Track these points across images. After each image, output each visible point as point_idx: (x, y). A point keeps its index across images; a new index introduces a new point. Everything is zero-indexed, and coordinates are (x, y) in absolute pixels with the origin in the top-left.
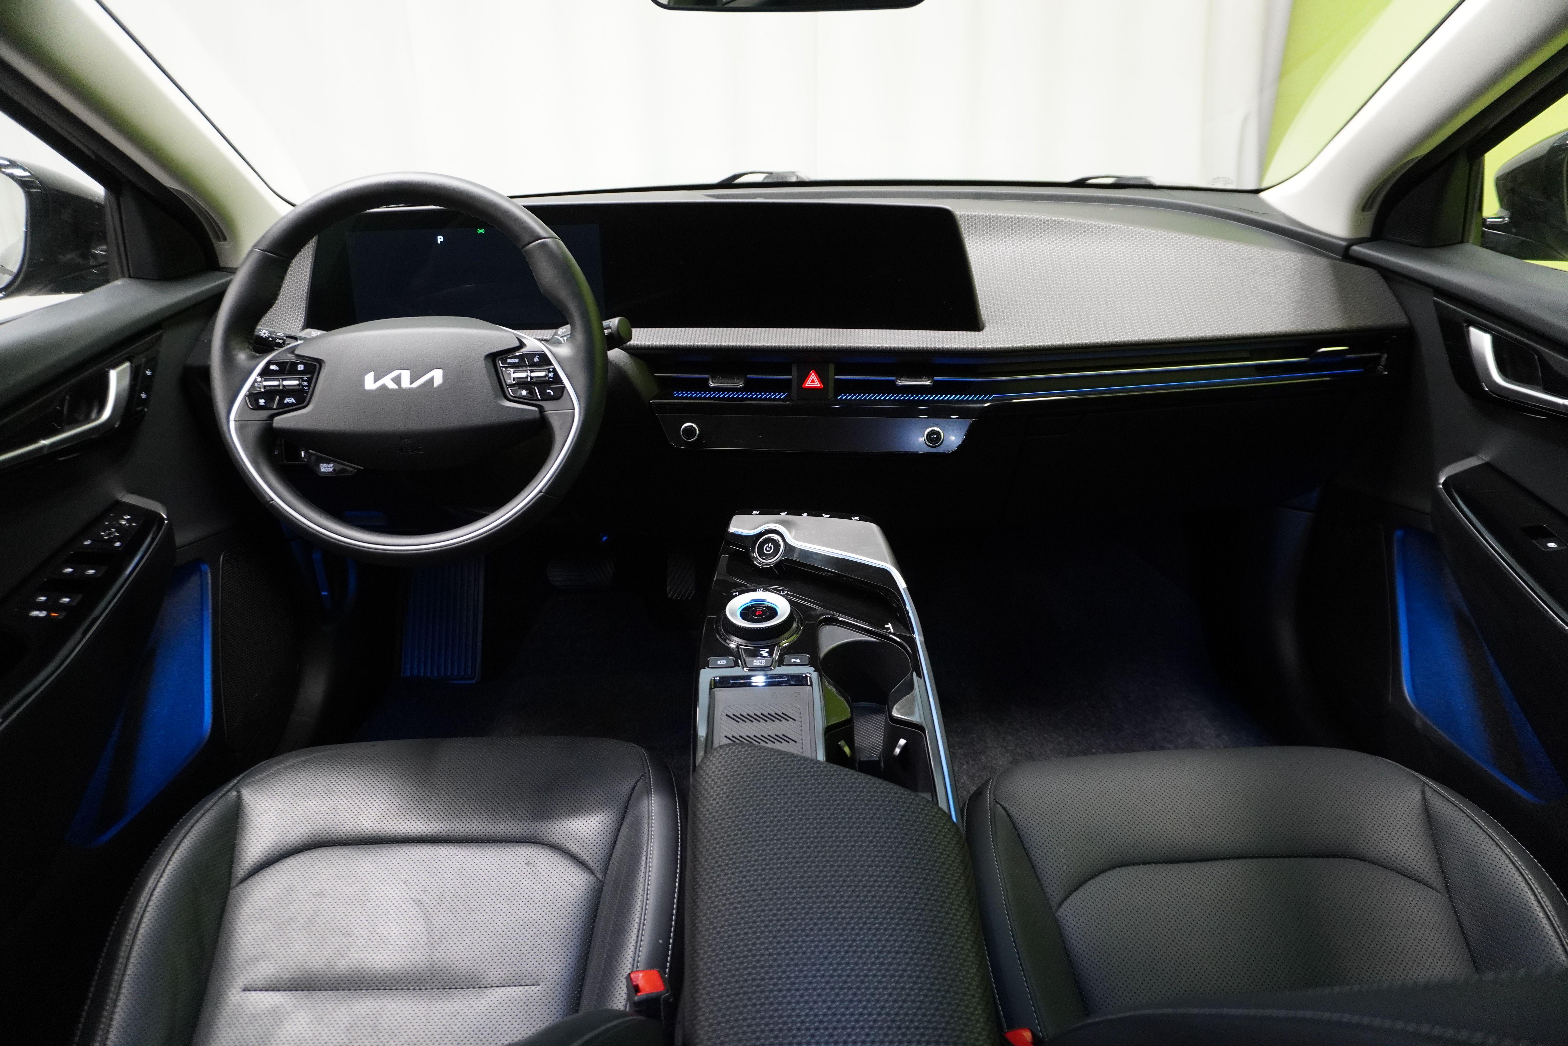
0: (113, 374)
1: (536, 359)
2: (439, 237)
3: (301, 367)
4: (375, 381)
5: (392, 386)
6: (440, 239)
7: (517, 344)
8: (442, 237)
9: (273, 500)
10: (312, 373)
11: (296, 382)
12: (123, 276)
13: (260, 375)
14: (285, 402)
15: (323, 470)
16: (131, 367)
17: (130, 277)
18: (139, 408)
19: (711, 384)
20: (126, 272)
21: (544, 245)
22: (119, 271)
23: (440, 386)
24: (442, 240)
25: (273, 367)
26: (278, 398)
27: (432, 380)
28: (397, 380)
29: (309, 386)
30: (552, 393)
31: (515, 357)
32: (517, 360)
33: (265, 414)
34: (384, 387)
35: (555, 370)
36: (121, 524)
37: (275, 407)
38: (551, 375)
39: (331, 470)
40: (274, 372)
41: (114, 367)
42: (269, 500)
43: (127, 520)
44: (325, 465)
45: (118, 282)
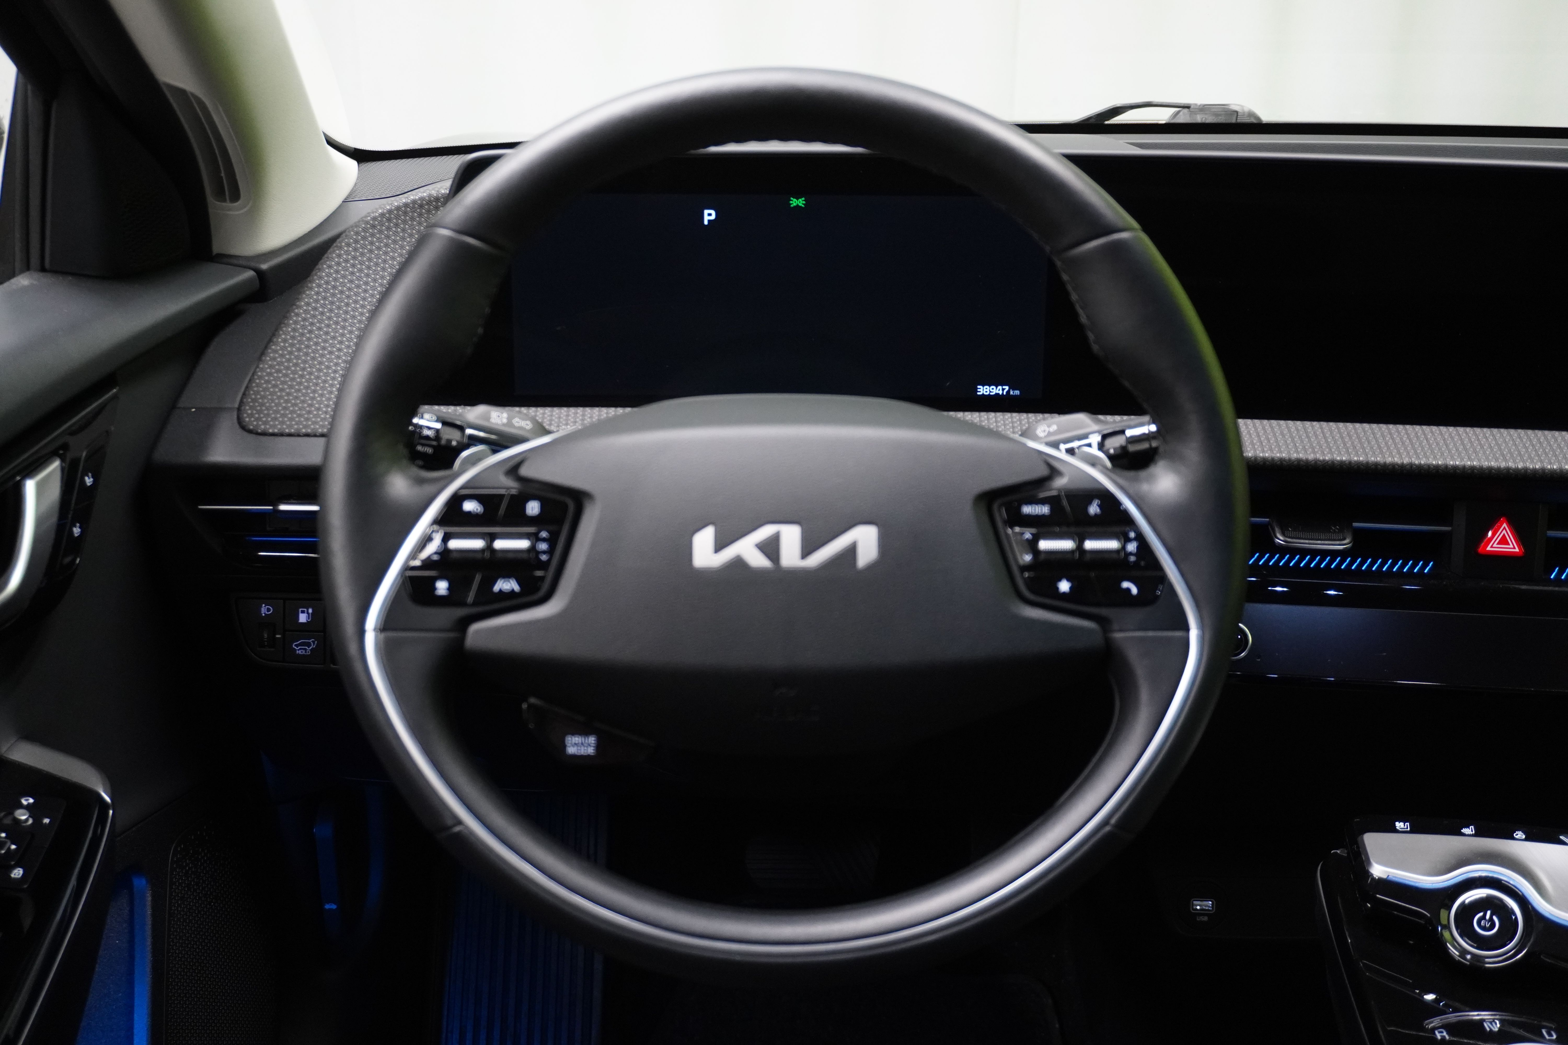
0: (30, 487)
1: (1094, 509)
2: (706, 212)
3: (533, 508)
4: (719, 546)
5: (758, 560)
6: (709, 215)
7: (1043, 471)
8: (713, 212)
9: (459, 822)
10: (560, 522)
11: (523, 544)
12: (27, 267)
13: (441, 521)
14: (496, 588)
15: (571, 750)
16: (63, 469)
17: (43, 269)
18: (67, 560)
19: (1280, 540)
20: (35, 260)
21: (1118, 248)
22: (18, 255)
23: (872, 567)
24: (713, 217)
25: (469, 506)
26: (478, 578)
27: (851, 551)
28: (771, 548)
29: (550, 552)
30: (1134, 590)
31: (1043, 502)
32: (1045, 510)
33: (450, 615)
34: (739, 563)
35: (1141, 538)
36: (17, 822)
37: (470, 599)
38: (1132, 547)
39: (591, 751)
40: (470, 519)
41: (30, 470)
42: (449, 822)
43: (28, 807)
44: (577, 739)
45: (23, 281)
